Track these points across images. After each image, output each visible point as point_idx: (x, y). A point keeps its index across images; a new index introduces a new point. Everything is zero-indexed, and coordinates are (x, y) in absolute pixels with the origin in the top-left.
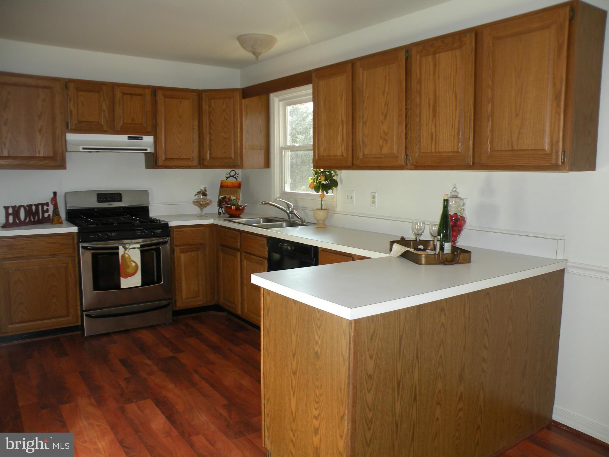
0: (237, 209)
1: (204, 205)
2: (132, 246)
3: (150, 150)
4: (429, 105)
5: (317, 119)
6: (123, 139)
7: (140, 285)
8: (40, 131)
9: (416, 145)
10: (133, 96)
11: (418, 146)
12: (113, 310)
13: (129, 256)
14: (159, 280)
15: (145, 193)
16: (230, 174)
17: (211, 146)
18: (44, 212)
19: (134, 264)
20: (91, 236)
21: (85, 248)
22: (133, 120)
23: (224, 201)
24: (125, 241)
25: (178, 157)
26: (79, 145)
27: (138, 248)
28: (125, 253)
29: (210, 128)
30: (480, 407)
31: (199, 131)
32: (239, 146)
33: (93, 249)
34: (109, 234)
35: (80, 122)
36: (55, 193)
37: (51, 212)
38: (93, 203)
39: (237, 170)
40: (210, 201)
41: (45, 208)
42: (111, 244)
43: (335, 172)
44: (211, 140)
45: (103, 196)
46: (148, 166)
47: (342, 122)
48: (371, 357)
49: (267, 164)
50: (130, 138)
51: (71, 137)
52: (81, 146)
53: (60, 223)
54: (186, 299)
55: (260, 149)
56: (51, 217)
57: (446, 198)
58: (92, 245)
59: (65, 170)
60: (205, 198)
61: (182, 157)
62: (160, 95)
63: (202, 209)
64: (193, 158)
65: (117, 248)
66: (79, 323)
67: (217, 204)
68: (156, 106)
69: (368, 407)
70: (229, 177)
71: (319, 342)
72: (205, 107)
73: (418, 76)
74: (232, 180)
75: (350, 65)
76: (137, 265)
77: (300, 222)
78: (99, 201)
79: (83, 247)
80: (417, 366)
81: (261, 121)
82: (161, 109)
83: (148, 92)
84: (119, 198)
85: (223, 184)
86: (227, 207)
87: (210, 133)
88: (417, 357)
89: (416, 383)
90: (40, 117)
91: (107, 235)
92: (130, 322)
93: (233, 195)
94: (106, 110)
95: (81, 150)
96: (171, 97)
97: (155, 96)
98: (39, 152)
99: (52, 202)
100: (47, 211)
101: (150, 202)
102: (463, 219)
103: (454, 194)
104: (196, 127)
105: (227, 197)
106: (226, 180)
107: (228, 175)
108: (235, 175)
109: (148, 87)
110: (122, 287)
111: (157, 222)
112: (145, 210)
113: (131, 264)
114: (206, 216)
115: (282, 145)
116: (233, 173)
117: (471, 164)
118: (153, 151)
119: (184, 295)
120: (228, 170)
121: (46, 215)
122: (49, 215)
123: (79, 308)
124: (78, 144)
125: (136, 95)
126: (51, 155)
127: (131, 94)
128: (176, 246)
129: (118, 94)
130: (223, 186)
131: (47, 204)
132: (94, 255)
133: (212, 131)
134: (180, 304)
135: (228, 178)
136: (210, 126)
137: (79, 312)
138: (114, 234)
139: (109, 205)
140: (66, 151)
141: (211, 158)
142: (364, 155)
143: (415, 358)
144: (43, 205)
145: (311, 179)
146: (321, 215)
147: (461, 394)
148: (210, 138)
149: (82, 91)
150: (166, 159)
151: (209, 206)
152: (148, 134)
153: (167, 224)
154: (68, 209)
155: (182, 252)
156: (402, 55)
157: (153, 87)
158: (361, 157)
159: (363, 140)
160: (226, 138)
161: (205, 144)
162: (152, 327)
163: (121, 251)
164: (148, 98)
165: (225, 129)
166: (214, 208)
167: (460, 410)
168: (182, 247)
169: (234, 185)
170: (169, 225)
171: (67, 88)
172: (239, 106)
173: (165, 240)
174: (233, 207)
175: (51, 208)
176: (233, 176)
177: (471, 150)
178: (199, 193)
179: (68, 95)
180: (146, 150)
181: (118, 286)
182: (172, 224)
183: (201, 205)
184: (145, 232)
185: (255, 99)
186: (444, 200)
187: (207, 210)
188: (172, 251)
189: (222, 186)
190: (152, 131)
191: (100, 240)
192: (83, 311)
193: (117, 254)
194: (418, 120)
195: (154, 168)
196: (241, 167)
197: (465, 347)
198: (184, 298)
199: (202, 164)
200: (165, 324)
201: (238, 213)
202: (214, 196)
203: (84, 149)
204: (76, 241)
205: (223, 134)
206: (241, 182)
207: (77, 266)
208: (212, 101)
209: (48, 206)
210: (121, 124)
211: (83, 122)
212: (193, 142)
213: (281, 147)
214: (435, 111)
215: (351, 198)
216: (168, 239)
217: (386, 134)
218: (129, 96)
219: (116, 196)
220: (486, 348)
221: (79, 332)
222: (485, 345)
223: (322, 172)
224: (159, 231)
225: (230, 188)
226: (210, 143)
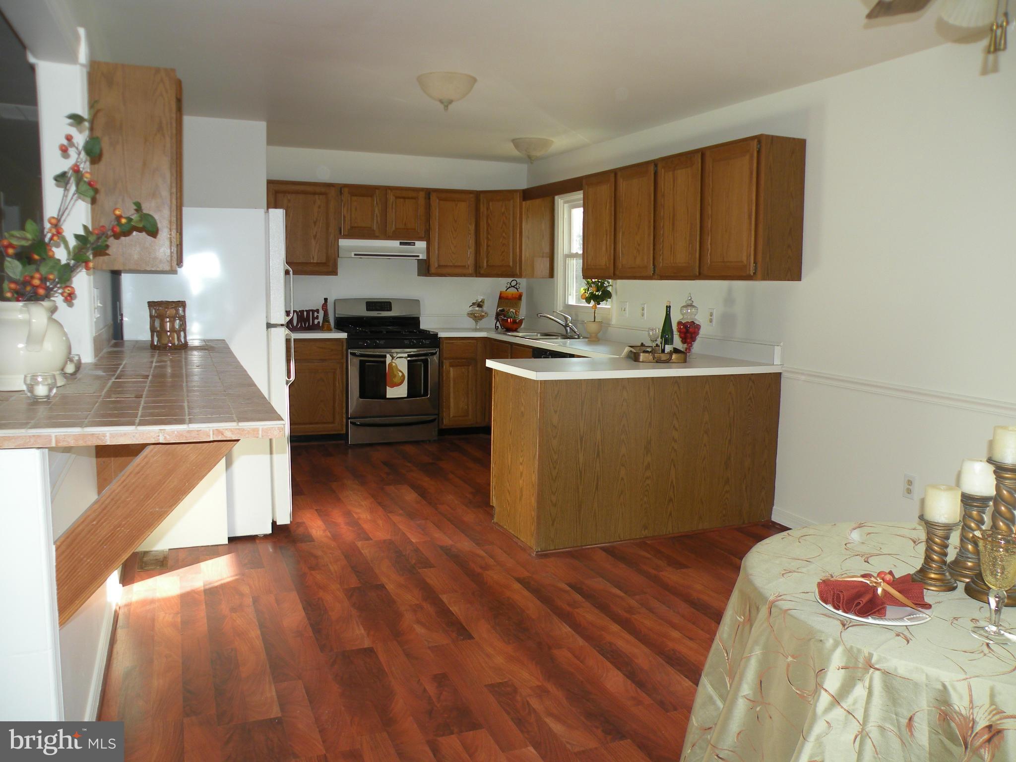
0: (514, 322)
1: (478, 317)
2: (399, 355)
3: (423, 256)
4: (670, 218)
5: (586, 226)
6: (395, 244)
7: (406, 396)
8: (315, 237)
9: (660, 255)
10: (407, 200)
11: (661, 257)
12: (377, 420)
13: (396, 364)
14: (426, 394)
15: (417, 302)
16: (510, 284)
17: (488, 253)
18: (314, 319)
19: (400, 374)
20: (360, 343)
21: (353, 354)
22: (405, 224)
23: (503, 314)
24: (393, 350)
25: (451, 264)
26: (351, 251)
27: (405, 358)
28: (392, 362)
29: (488, 233)
30: (672, 482)
31: (476, 236)
32: (518, 254)
33: (362, 355)
34: (378, 342)
35: (352, 228)
36: (326, 300)
37: (321, 319)
38: (362, 311)
39: (518, 280)
40: (486, 313)
41: (316, 314)
42: (378, 352)
43: (609, 283)
44: (488, 246)
45: (372, 305)
46: (420, 274)
47: (606, 231)
48: (556, 412)
49: (552, 274)
50: (401, 244)
51: (343, 243)
52: (353, 251)
53: (329, 330)
54: (453, 417)
55: (543, 257)
56: (321, 325)
57: (668, 305)
58: (361, 351)
59: (336, 276)
60: (480, 309)
61: (456, 264)
62: (434, 197)
63: (476, 322)
64: (468, 266)
65: (385, 357)
66: (344, 432)
67: (494, 318)
68: (430, 209)
69: (553, 450)
70: (510, 287)
71: (524, 403)
72: (483, 208)
73: (663, 190)
74: (512, 291)
75: (613, 175)
76: (403, 375)
77: (577, 337)
78: (368, 310)
79: (351, 354)
80: (599, 428)
81: (545, 226)
82: (436, 213)
83: (422, 195)
84: (388, 306)
85: (502, 295)
86: (503, 320)
87: (487, 238)
88: (599, 420)
89: (599, 442)
90: (315, 223)
91: (376, 343)
92: (394, 434)
93: (513, 307)
94: (378, 215)
95: (353, 256)
96: (446, 200)
97: (429, 199)
98: (313, 258)
99: (323, 309)
100: (317, 318)
101: (421, 313)
102: (698, 327)
103: (690, 302)
104: (473, 232)
105: (506, 310)
106: (506, 290)
107: (509, 285)
108: (516, 285)
109: (422, 189)
110: (387, 397)
111: (426, 333)
112: (416, 321)
113: (398, 373)
114: (480, 330)
115: (566, 252)
116: (514, 283)
117: (698, 274)
118: (425, 258)
119: (452, 412)
120: (510, 280)
121: (316, 322)
122: (319, 322)
123: (344, 416)
124: (350, 249)
125: (408, 198)
126: (324, 261)
127: (404, 198)
128: (446, 359)
129: (391, 198)
130: (502, 298)
131: (318, 311)
132: (361, 361)
133: (489, 236)
134: (447, 422)
135: (508, 289)
136: (487, 230)
137: (345, 420)
138: (382, 342)
139: (378, 314)
140: (338, 256)
141: (487, 265)
142: (622, 265)
143: (597, 421)
144: (313, 311)
145: (584, 289)
146: (593, 327)
147: (649, 464)
148: (487, 244)
149: (356, 196)
150: (439, 266)
151: (484, 319)
152: (420, 239)
153: (437, 334)
154: (337, 316)
155: (452, 365)
156: (652, 169)
157: (427, 189)
158: (621, 267)
159: (622, 251)
160: (504, 245)
161: (481, 251)
162: (416, 443)
163: (388, 359)
164: (422, 201)
165: (504, 234)
166: (490, 321)
167: (647, 478)
168: (452, 361)
169: (514, 296)
170: (439, 336)
171: (341, 193)
172: (518, 209)
173: (434, 351)
174: (509, 320)
175: (321, 315)
176: (514, 287)
177: (698, 262)
178: (474, 304)
179: (342, 201)
180: (418, 256)
181: (383, 396)
182: (442, 335)
183: (476, 317)
184: (413, 342)
185: (537, 202)
186: (667, 306)
187: (483, 323)
188: (441, 364)
189: (500, 298)
190: (425, 236)
191: (367, 347)
192: (348, 418)
193: (385, 362)
194: (662, 232)
195: (426, 276)
196: (520, 276)
197: (650, 424)
198: (451, 416)
199: (478, 272)
200: (430, 441)
201: (515, 326)
202: (491, 308)
203: (355, 255)
204: (345, 347)
205: (501, 240)
206: (522, 293)
207: (345, 372)
208: (491, 204)
209: (318, 313)
210: (394, 228)
211: (355, 227)
212: (469, 248)
213: (566, 255)
214: (673, 224)
215: (625, 310)
216: (437, 350)
217: (639, 245)
218: (402, 200)
219: (385, 305)
220: (676, 430)
221: (343, 442)
222: (674, 427)
223: (593, 283)
224: (427, 342)
225: (510, 299)
226: (487, 249)
